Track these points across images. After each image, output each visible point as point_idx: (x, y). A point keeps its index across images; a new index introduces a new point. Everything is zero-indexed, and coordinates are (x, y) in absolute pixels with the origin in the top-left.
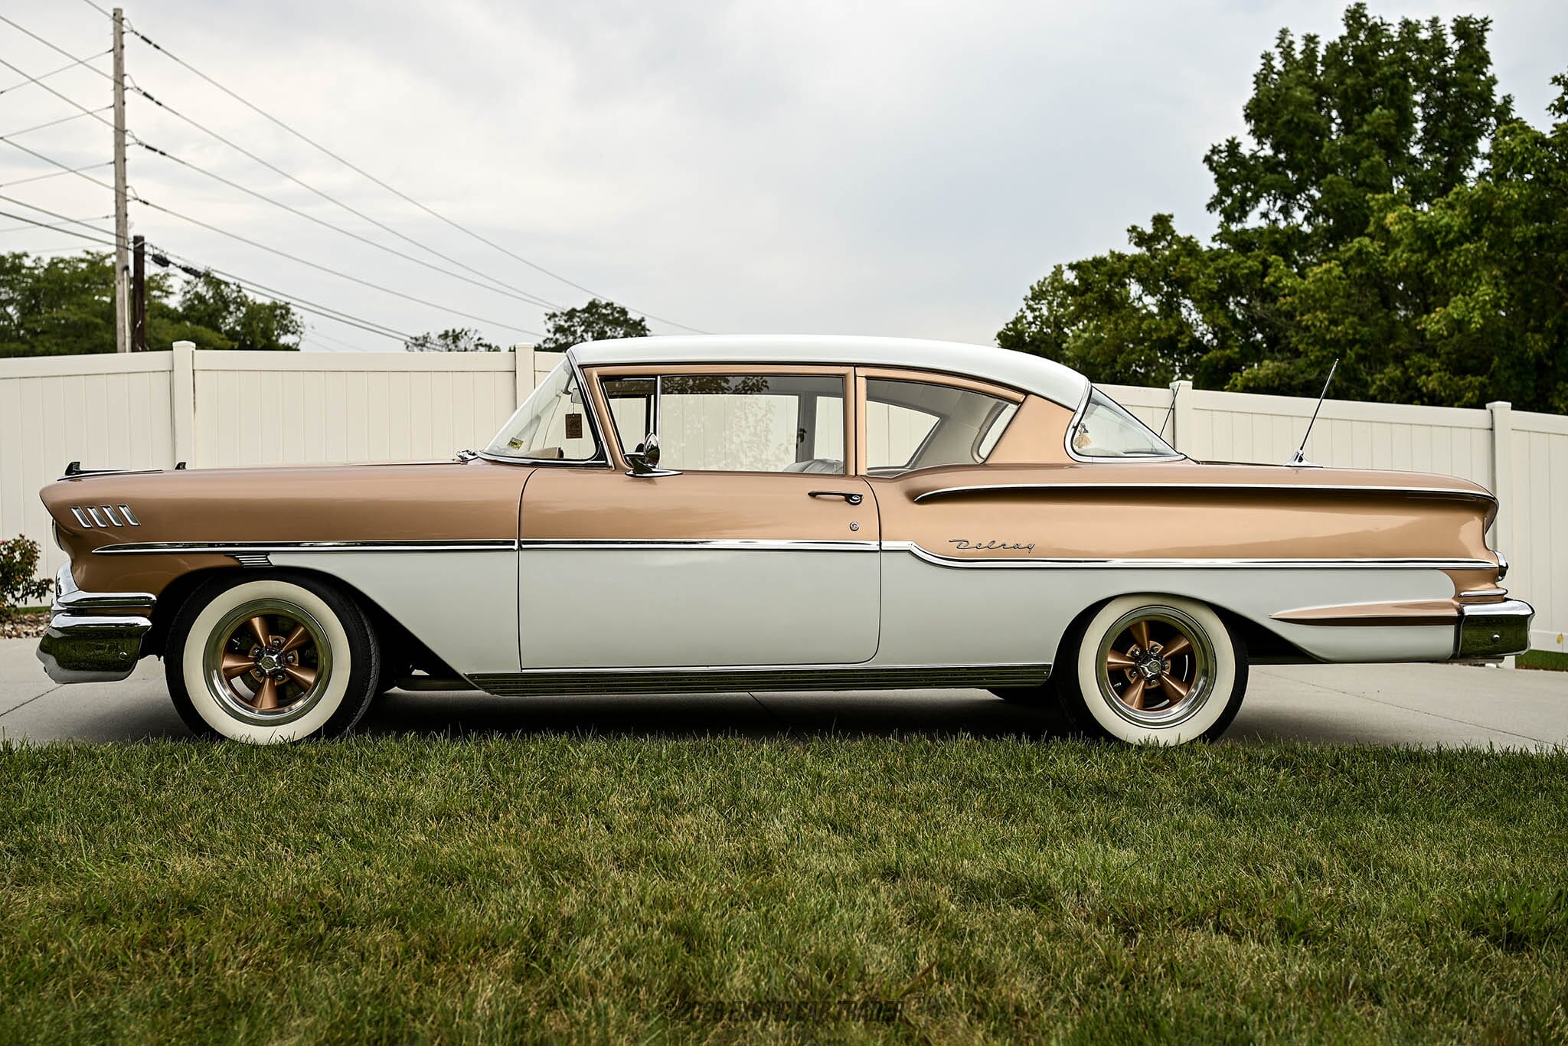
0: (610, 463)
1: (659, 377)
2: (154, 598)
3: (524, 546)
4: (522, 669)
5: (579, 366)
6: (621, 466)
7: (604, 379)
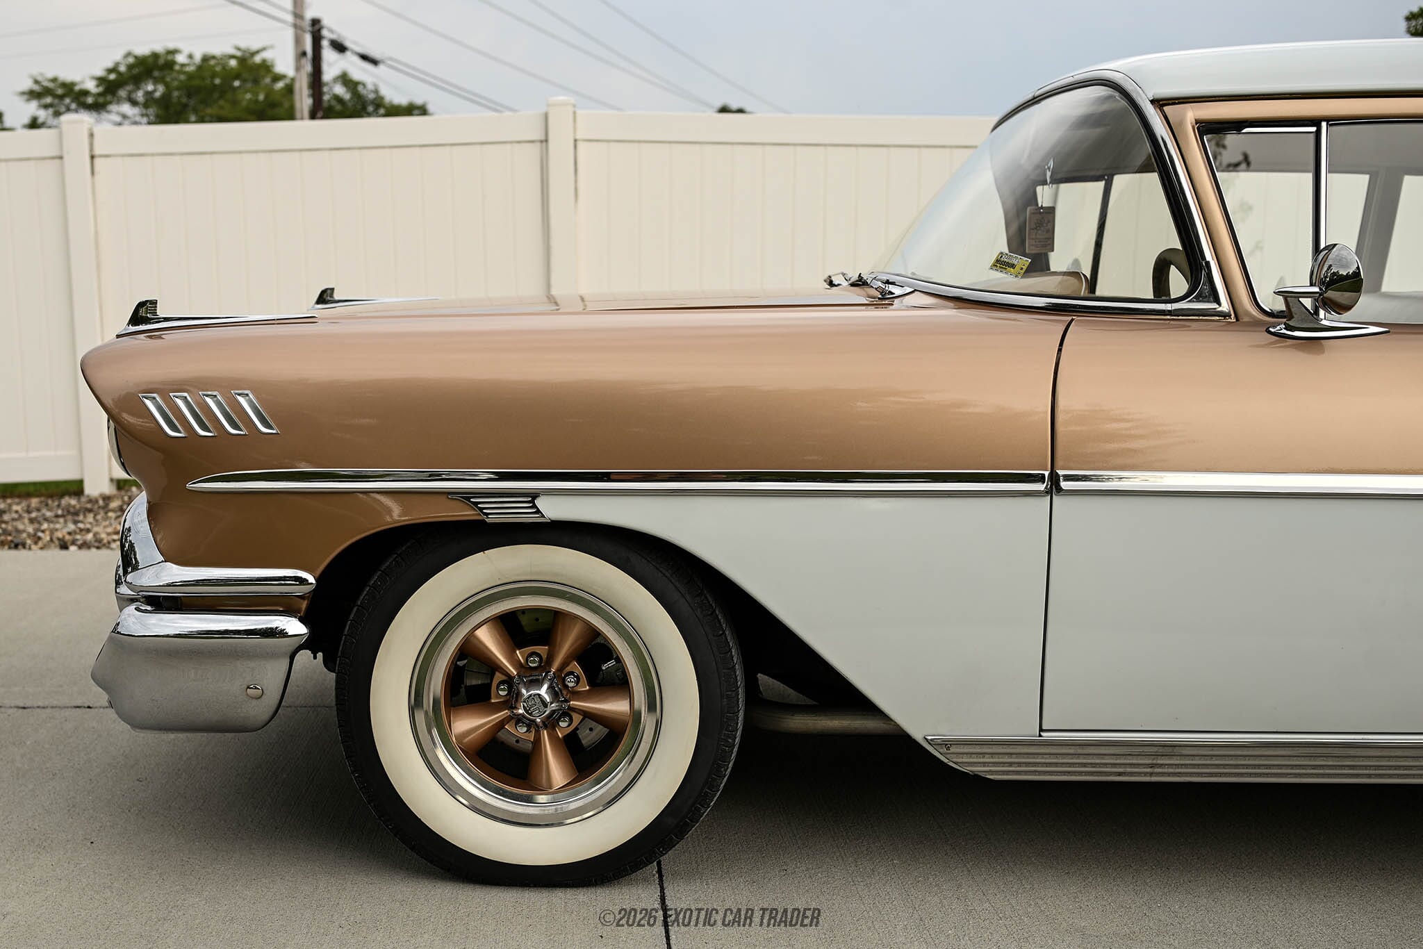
0: (1225, 306)
1: (1324, 124)
2: (311, 579)
3: (1065, 485)
4: (1041, 730)
5: (1152, 102)
6: (1248, 314)
7: (1207, 128)
